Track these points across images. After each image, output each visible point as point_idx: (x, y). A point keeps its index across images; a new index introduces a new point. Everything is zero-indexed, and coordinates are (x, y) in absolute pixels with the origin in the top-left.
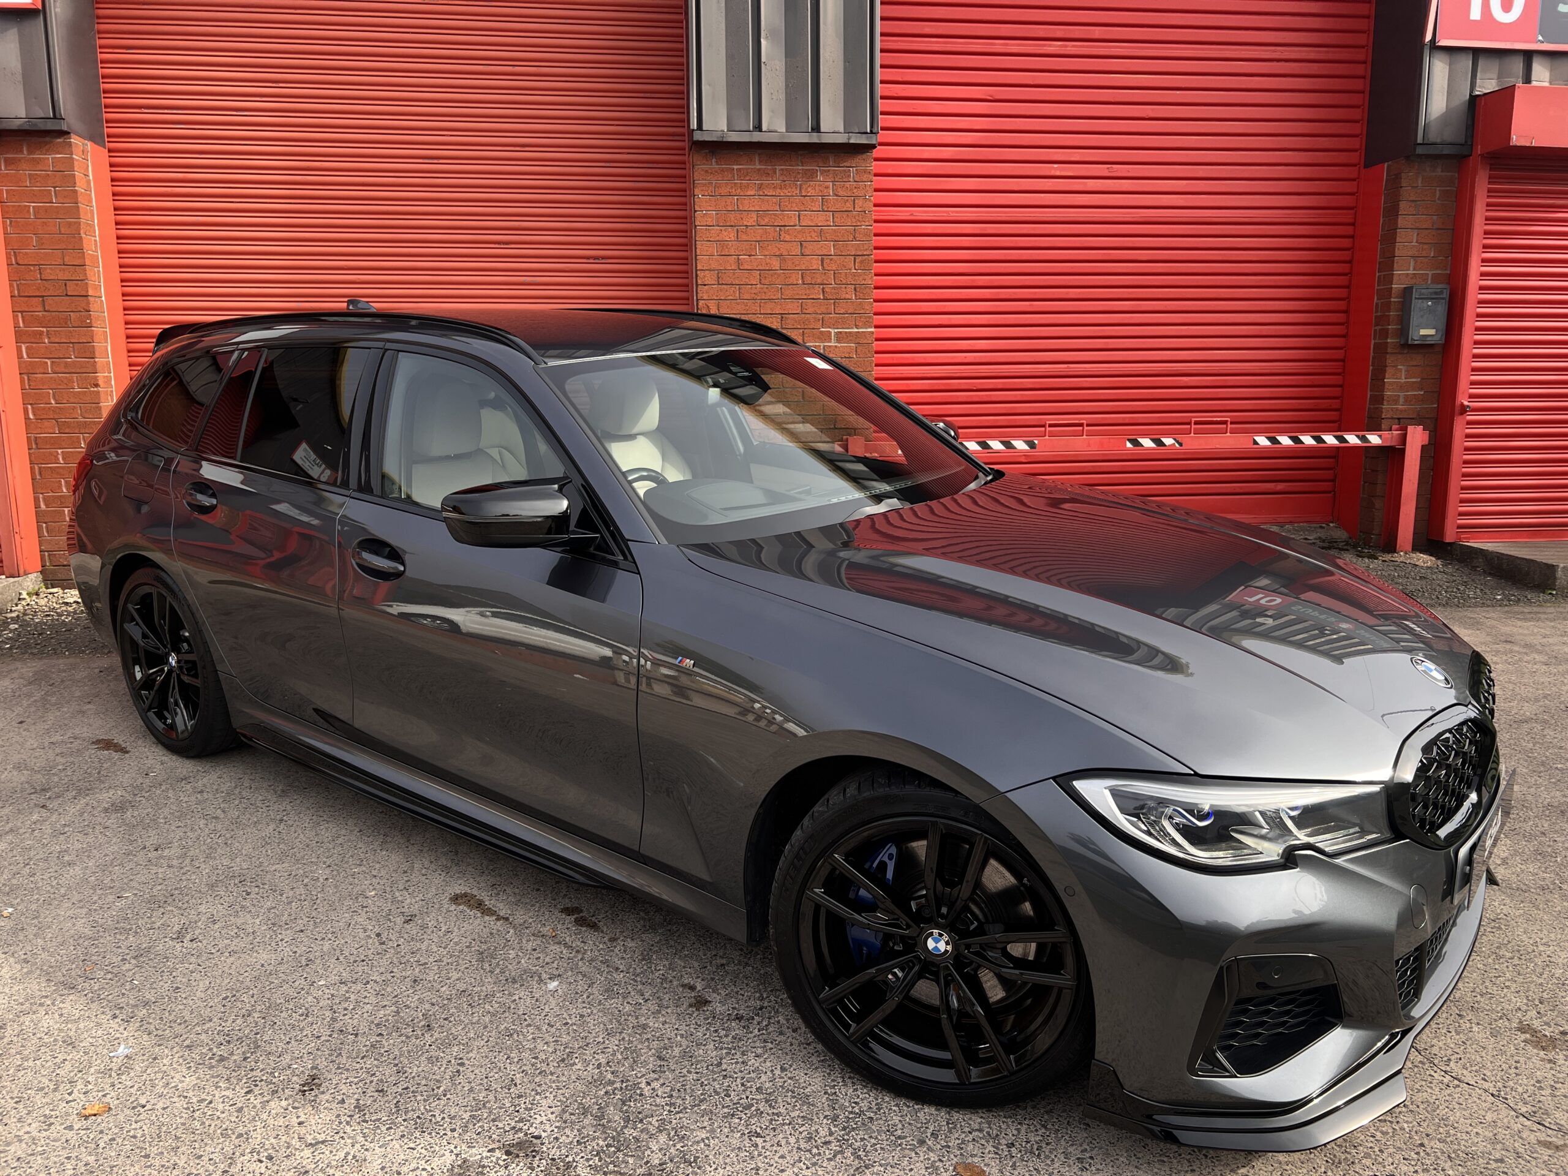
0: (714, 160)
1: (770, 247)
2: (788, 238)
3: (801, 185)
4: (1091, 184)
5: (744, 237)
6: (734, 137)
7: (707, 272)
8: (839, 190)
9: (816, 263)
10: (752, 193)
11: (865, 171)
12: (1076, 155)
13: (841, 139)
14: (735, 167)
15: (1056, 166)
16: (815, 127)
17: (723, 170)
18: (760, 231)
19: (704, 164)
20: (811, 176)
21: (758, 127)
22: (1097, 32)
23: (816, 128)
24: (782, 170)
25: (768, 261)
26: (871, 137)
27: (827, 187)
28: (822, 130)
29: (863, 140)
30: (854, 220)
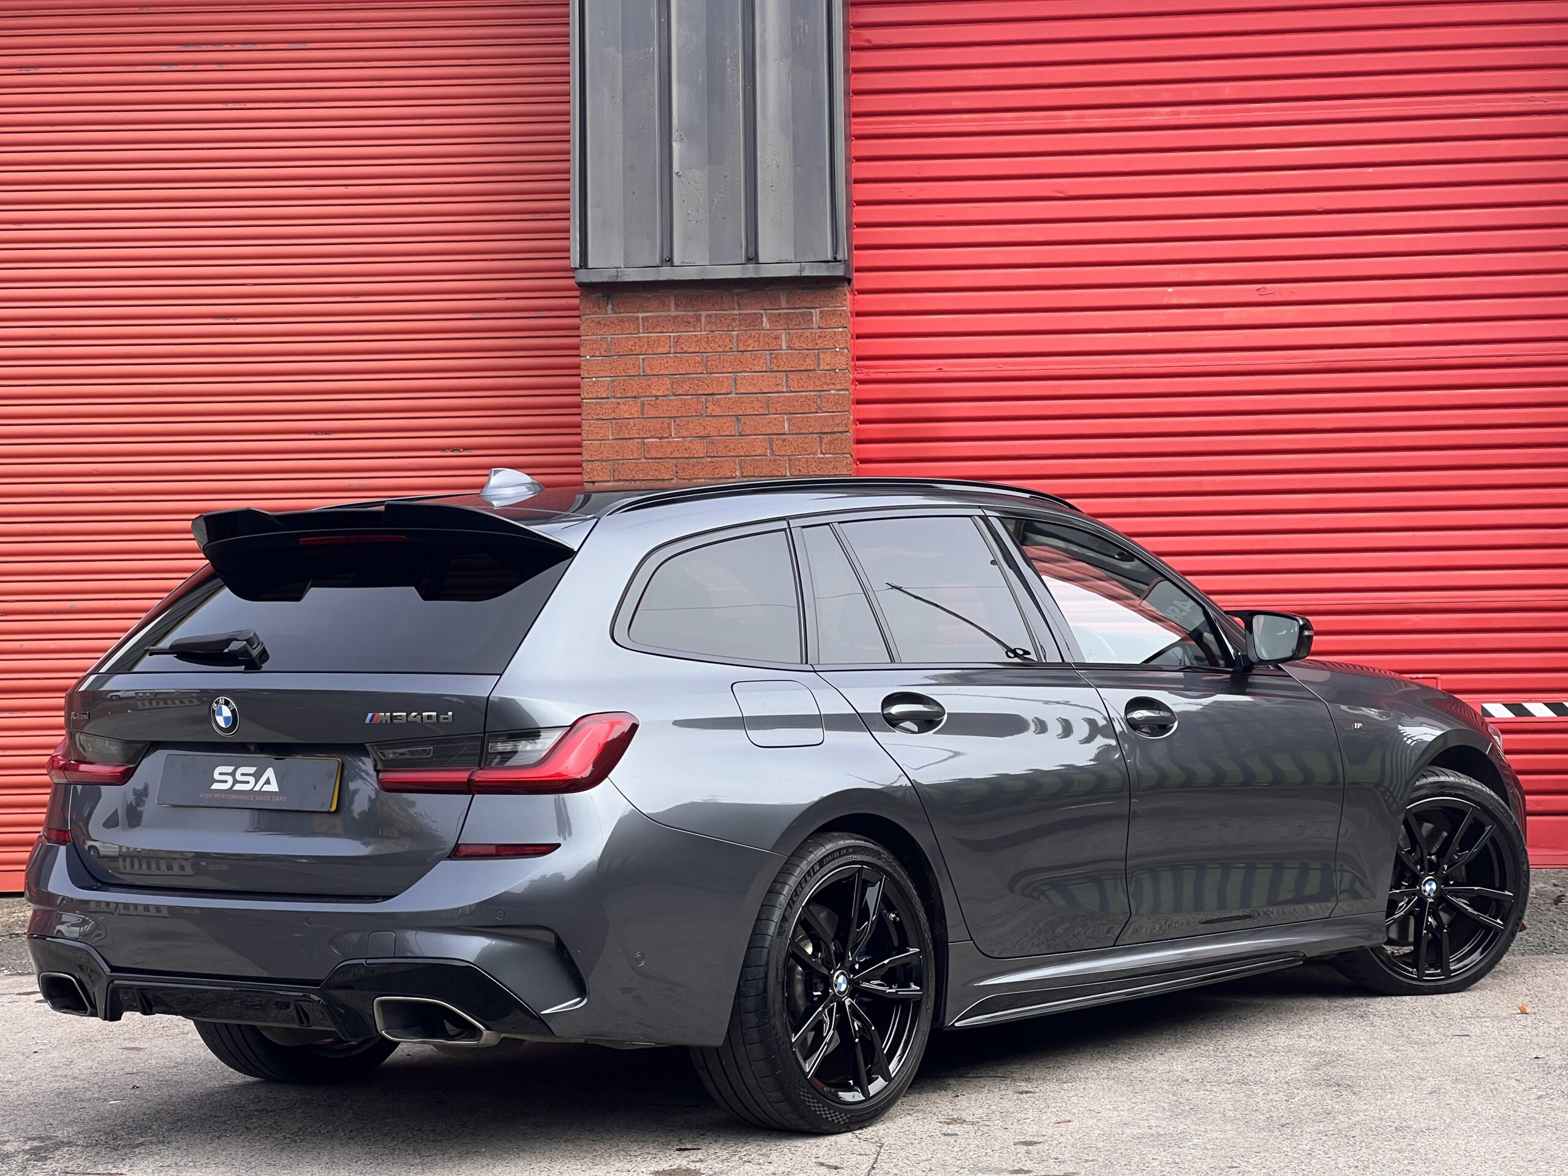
0: (610, 306)
1: (691, 426)
2: (717, 411)
3: (738, 336)
4: (1231, 315)
5: (653, 413)
6: (633, 276)
7: (598, 463)
8: (797, 340)
9: (759, 445)
10: (665, 350)
11: (834, 313)
12: (1203, 272)
13: (789, 271)
14: (641, 315)
15: (1170, 289)
16: (752, 254)
17: (622, 320)
18: (675, 402)
19: (595, 313)
20: (754, 322)
21: (669, 261)
22: (1228, 90)
23: (752, 258)
24: (710, 316)
25: (687, 445)
26: (834, 267)
27: (777, 338)
28: (761, 260)
29: (823, 271)
30: (817, 382)
